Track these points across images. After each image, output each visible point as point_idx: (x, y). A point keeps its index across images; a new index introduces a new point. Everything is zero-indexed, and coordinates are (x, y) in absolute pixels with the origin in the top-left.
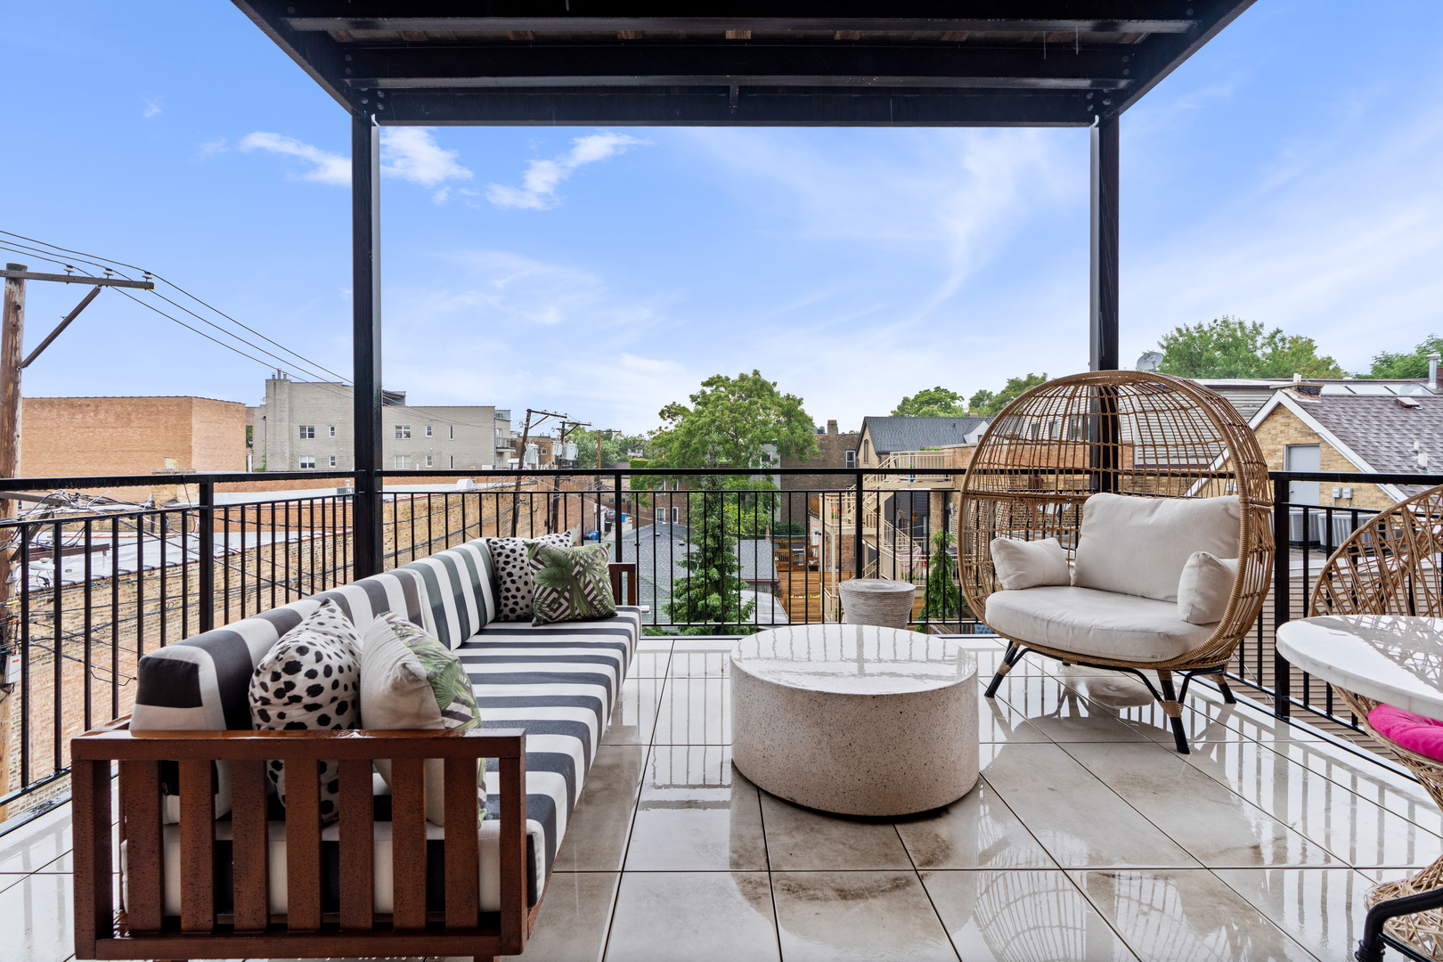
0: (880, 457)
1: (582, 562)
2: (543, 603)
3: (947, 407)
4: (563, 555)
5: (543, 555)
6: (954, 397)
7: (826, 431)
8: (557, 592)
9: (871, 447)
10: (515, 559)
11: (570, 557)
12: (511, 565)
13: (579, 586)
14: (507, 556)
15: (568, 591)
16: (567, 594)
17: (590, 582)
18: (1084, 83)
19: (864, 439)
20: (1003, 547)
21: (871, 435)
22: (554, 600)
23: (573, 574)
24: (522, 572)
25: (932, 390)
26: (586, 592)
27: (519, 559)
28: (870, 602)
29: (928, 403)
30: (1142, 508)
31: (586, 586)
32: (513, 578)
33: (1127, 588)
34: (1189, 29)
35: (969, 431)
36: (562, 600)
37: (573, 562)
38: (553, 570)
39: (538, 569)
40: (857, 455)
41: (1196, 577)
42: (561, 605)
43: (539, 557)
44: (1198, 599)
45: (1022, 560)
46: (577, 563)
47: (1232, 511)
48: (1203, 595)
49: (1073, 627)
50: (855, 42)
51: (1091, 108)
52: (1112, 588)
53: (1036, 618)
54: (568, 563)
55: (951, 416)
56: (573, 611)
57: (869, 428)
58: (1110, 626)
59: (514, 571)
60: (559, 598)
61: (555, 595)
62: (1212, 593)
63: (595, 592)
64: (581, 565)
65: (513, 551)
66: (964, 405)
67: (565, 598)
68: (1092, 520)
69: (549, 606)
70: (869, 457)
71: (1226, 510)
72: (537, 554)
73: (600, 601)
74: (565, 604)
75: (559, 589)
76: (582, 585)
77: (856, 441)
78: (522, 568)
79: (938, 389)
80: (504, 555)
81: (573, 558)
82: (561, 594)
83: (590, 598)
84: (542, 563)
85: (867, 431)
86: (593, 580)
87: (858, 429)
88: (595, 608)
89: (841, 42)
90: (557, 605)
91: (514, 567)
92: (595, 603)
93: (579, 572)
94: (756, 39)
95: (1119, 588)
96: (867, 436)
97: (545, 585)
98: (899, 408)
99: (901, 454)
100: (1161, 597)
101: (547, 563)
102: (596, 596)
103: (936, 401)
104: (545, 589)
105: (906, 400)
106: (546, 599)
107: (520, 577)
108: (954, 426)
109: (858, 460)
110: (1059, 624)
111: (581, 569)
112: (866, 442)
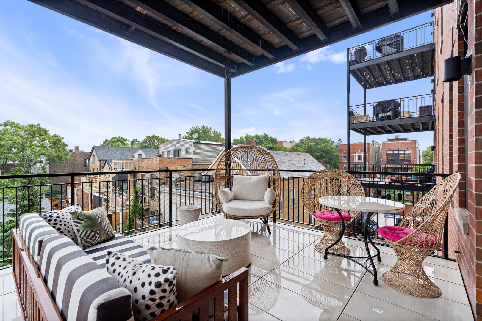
0: (100, 162)
1: (100, 216)
2: (87, 238)
3: (124, 144)
4: (92, 215)
5: (82, 216)
6: (126, 140)
7: (74, 151)
8: (94, 231)
9: (96, 158)
10: (60, 221)
11: (95, 215)
12: (58, 224)
13: (102, 227)
14: (55, 220)
15: (98, 230)
16: (98, 232)
17: (106, 224)
18: (223, 66)
19: (92, 154)
20: (223, 191)
21: (96, 153)
22: (93, 236)
23: (99, 222)
24: (66, 227)
25: (118, 137)
26: (105, 229)
27: (63, 221)
28: (192, 213)
29: (117, 142)
30: (248, 179)
31: (105, 226)
32: (61, 230)
33: (247, 198)
34: (253, 66)
35: (135, 152)
36: (97, 235)
37: (97, 217)
38: (89, 222)
39: (81, 223)
40: (89, 160)
41: (269, 194)
42: (96, 237)
43: (80, 218)
44: (270, 199)
45: (227, 194)
46: (99, 217)
47: (267, 178)
48: (271, 198)
49: (249, 210)
50: (178, 32)
51: (226, 74)
52: (243, 199)
53: (240, 209)
54: (95, 218)
55: (126, 147)
56: (101, 239)
57: (95, 150)
58: (257, 208)
59: (61, 227)
60: (95, 234)
61: (93, 233)
62: (272, 197)
63: (108, 228)
64: (101, 218)
65: (58, 217)
66: (129, 143)
67: (98, 234)
68: (236, 182)
69: (91, 239)
70: (95, 161)
71: (265, 178)
72: (79, 216)
73: (111, 231)
74: (98, 236)
75: (95, 230)
76: (103, 226)
77: (89, 155)
78: (65, 225)
79: (120, 137)
80: (53, 220)
81: (96, 215)
82: (95, 232)
83: (107, 232)
84: (82, 220)
85: (94, 151)
86: (107, 223)
87: (90, 151)
88: (109, 235)
89: (174, 30)
90: (95, 238)
91: (61, 225)
92: (109, 233)
93: (101, 221)
94: (146, 15)
95: (245, 199)
96: (94, 153)
97: (87, 230)
98: (104, 143)
99: (118, 161)
100: (255, 200)
101: (85, 220)
102: (109, 230)
103: (120, 141)
104: (87, 232)
105: (106, 140)
106: (89, 236)
107: (65, 229)
108: (129, 150)
109: (89, 163)
110: (246, 209)
111: (101, 220)
112: (94, 155)
